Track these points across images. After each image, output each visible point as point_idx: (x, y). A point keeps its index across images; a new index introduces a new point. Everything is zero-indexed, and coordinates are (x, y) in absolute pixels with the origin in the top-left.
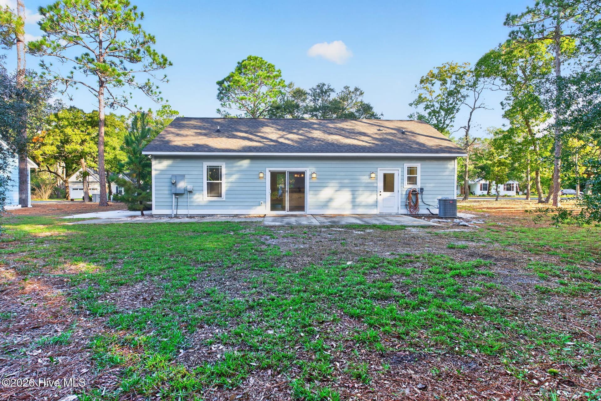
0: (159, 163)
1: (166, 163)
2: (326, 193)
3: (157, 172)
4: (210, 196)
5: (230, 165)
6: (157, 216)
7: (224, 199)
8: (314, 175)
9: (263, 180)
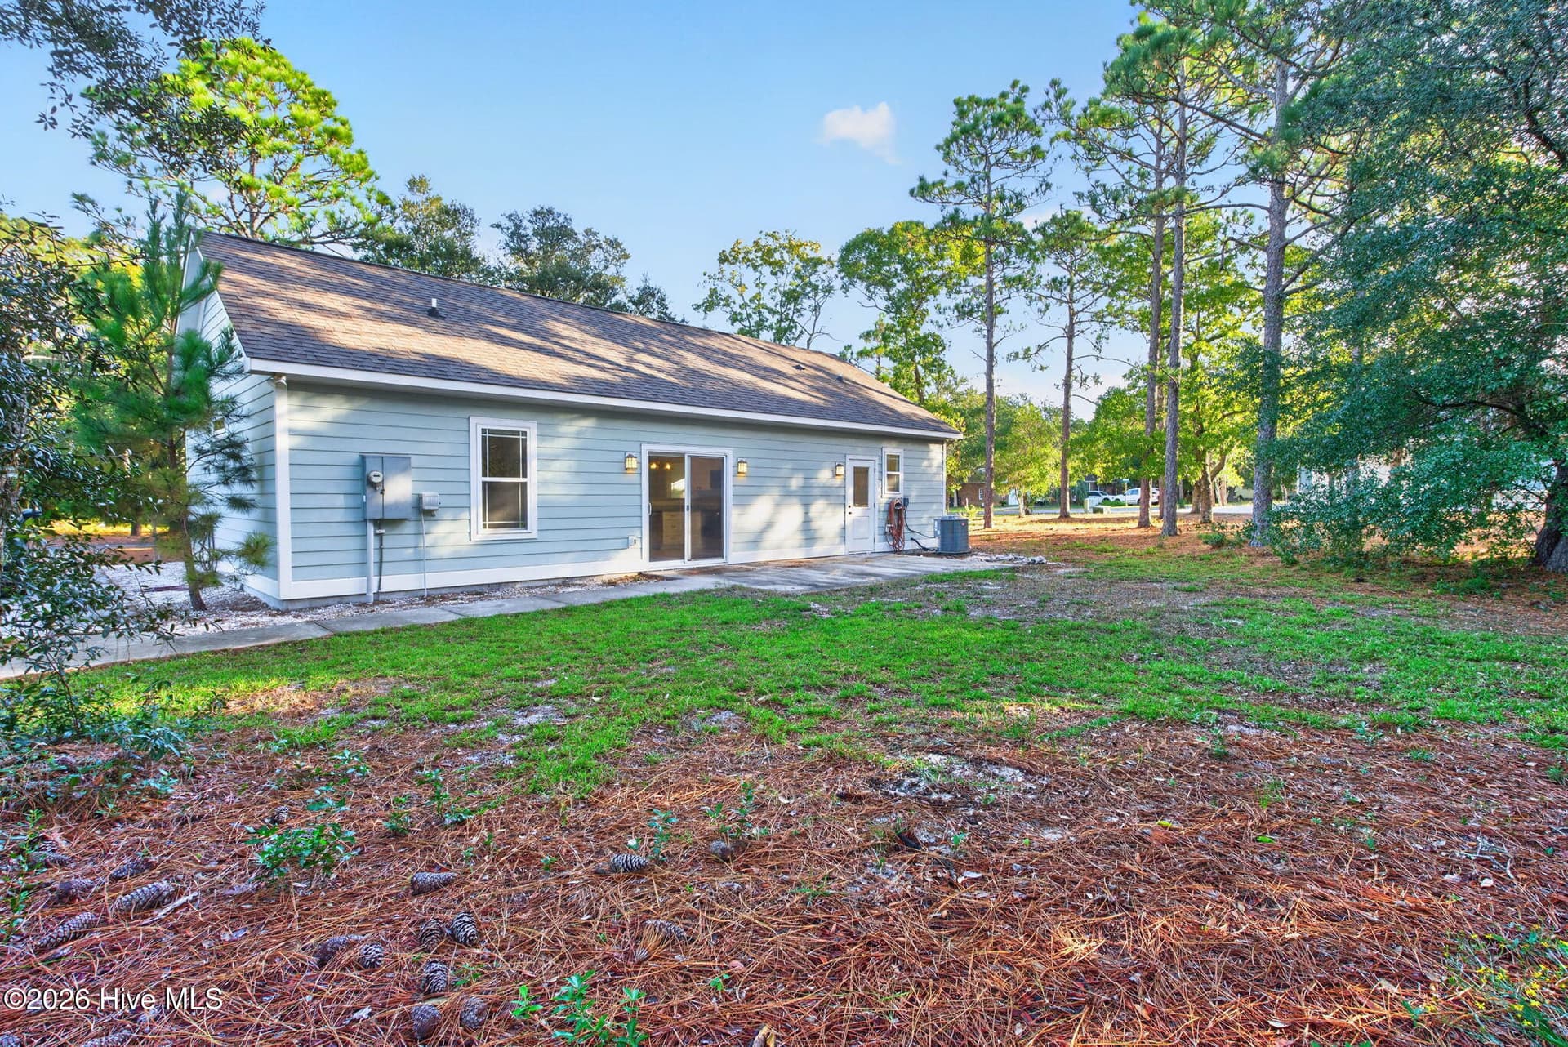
0: (303, 408)
1: (330, 410)
2: (760, 509)
3: (296, 441)
4: (491, 526)
5: (548, 431)
6: (299, 606)
7: (534, 535)
8: (743, 468)
9: (634, 478)
